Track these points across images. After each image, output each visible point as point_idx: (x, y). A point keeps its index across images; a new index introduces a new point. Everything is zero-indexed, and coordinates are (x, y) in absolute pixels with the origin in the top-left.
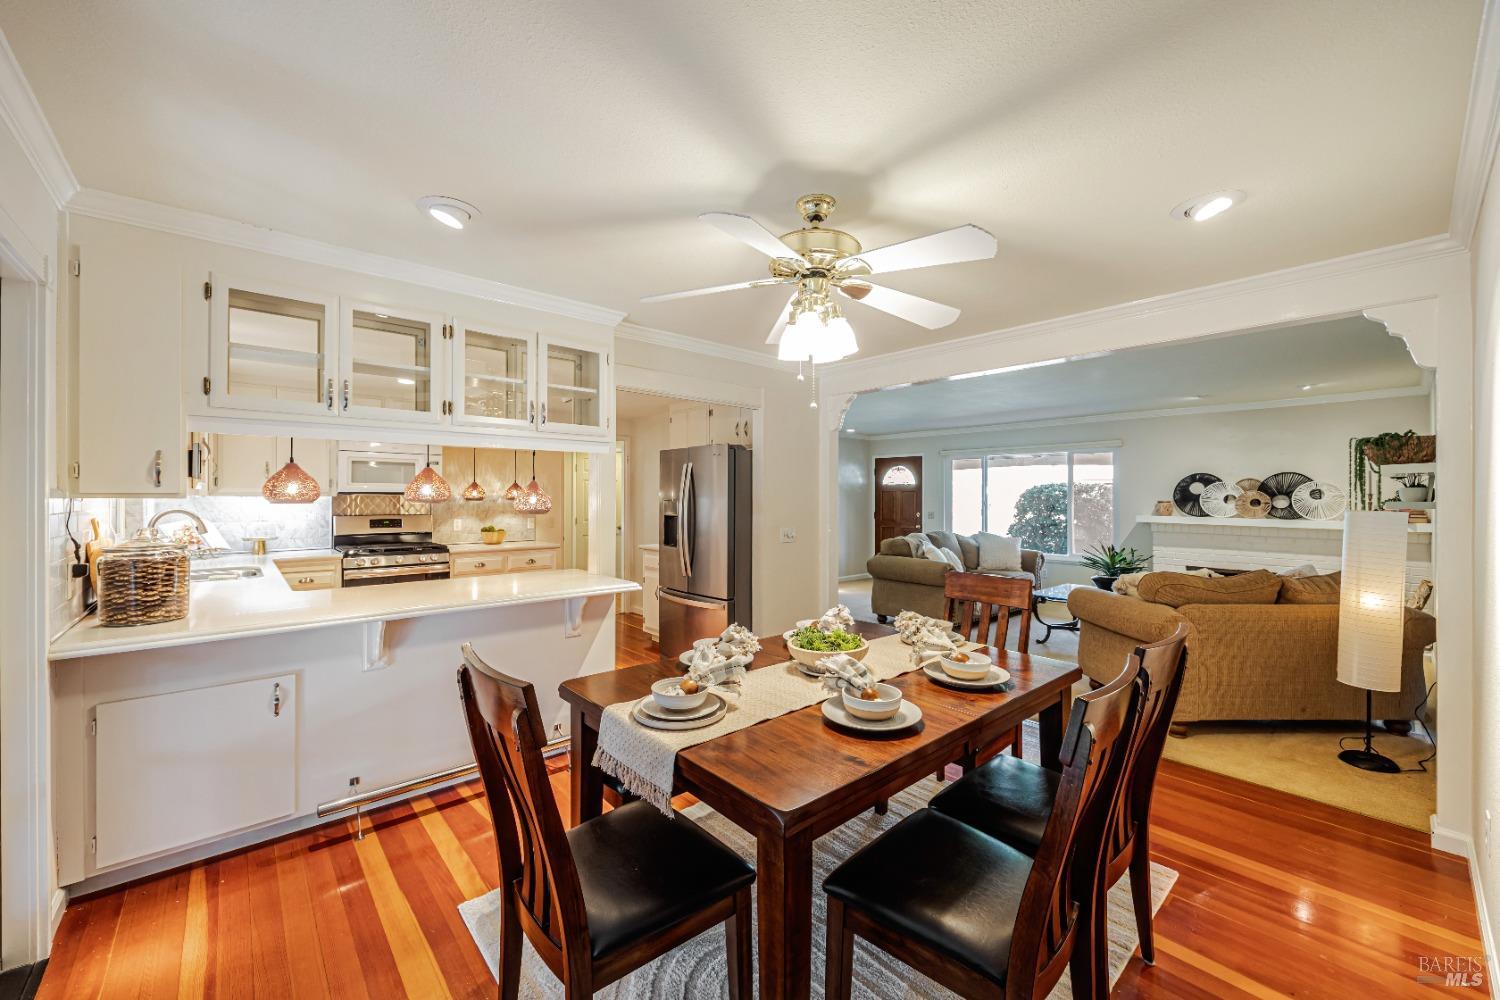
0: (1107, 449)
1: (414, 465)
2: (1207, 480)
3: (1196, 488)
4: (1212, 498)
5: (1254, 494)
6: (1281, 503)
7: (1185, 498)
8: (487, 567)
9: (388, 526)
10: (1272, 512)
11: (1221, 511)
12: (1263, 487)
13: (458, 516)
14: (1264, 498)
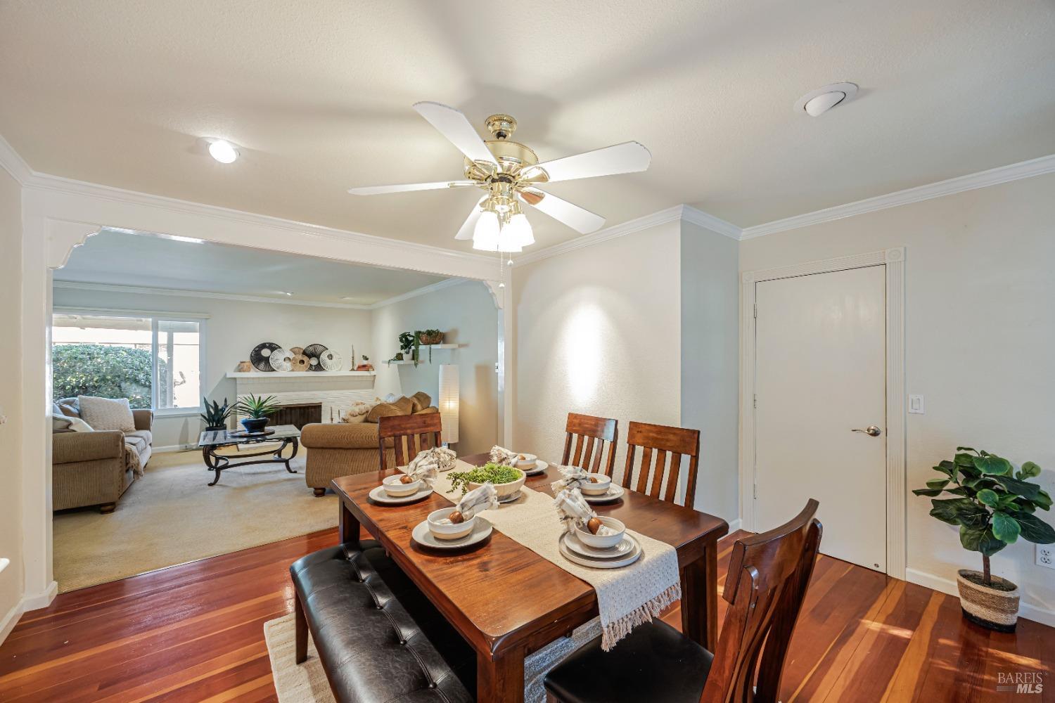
0: (195, 319)
2: (273, 347)
3: (265, 353)
4: (277, 358)
5: (300, 357)
6: (314, 362)
7: (259, 358)
10: (311, 368)
11: (283, 367)
12: (304, 353)
14: (305, 358)
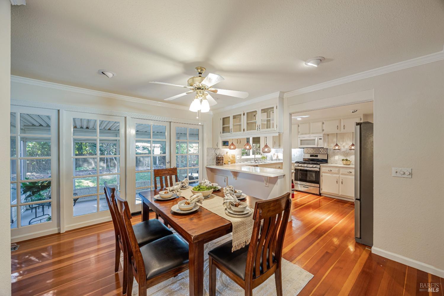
1: (315, 140)
8: (332, 172)
9: (314, 157)
13: (337, 155)
